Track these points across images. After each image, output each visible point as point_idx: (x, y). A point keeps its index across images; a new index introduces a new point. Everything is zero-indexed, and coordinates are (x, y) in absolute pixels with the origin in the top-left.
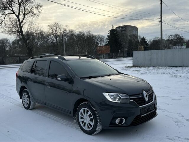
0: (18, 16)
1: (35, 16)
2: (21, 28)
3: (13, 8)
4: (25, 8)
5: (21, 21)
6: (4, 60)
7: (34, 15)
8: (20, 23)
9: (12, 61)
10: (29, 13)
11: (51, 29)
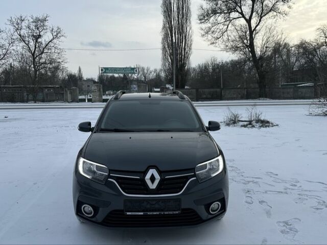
0: (249, 21)
1: (281, 15)
2: (252, 39)
3: (243, 8)
4: (264, 4)
5: (253, 29)
6: (223, 94)
7: (279, 15)
8: (251, 32)
9: (235, 96)
10: (270, 11)
11: (323, 35)
